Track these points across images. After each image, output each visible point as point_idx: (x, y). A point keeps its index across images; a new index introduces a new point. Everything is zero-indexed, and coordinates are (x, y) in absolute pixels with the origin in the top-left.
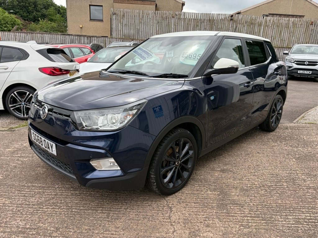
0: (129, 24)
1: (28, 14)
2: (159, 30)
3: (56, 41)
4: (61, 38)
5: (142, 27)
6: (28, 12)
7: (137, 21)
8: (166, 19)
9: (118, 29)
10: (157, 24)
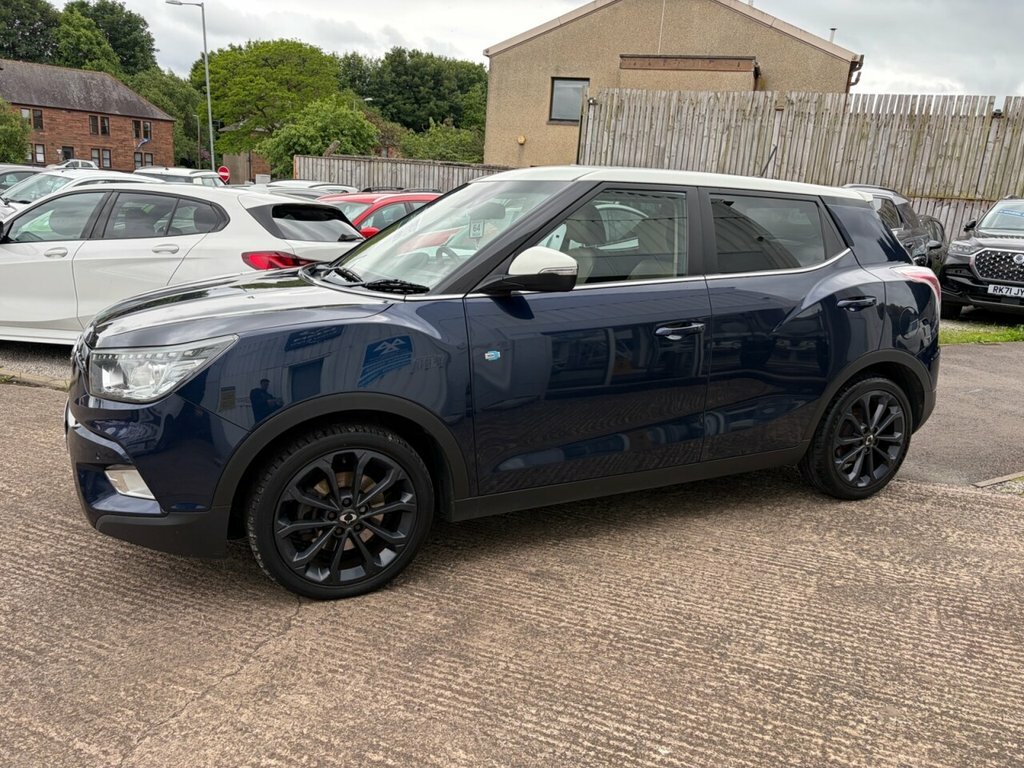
0: (635, 134)
1: (416, 106)
2: (726, 151)
3: (426, 181)
4: (441, 173)
5: (675, 143)
6: (417, 101)
7: (659, 124)
8: (755, 115)
9: (599, 149)
10: (723, 133)
